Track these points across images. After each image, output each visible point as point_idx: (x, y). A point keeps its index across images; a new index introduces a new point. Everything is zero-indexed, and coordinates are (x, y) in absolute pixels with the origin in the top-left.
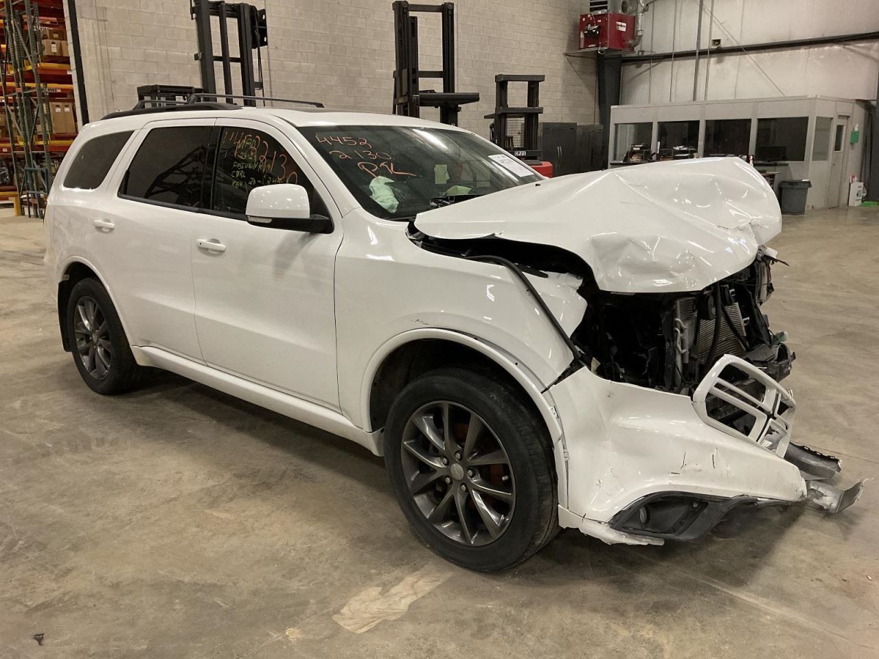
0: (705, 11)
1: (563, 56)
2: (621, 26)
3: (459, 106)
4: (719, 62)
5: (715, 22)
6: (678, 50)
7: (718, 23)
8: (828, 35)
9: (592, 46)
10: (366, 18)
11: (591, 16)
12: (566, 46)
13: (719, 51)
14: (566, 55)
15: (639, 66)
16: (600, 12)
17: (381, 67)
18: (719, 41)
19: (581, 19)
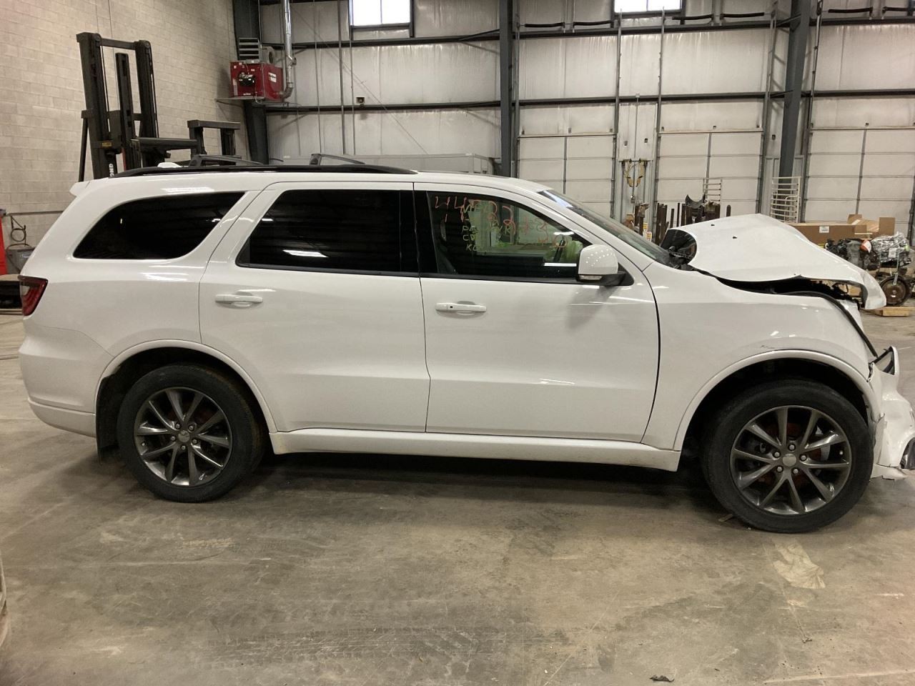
0: (345, 71)
1: (214, 102)
2: (273, 77)
3: (168, 152)
4: (363, 118)
5: (356, 81)
6: (322, 104)
7: (358, 82)
8: (454, 100)
9: (247, 94)
10: (17, 46)
11: (243, 64)
12: (216, 92)
13: (363, 108)
14: (218, 101)
15: (284, 117)
16: (253, 62)
17: (39, 103)
18: (363, 99)
19: (232, 67)
